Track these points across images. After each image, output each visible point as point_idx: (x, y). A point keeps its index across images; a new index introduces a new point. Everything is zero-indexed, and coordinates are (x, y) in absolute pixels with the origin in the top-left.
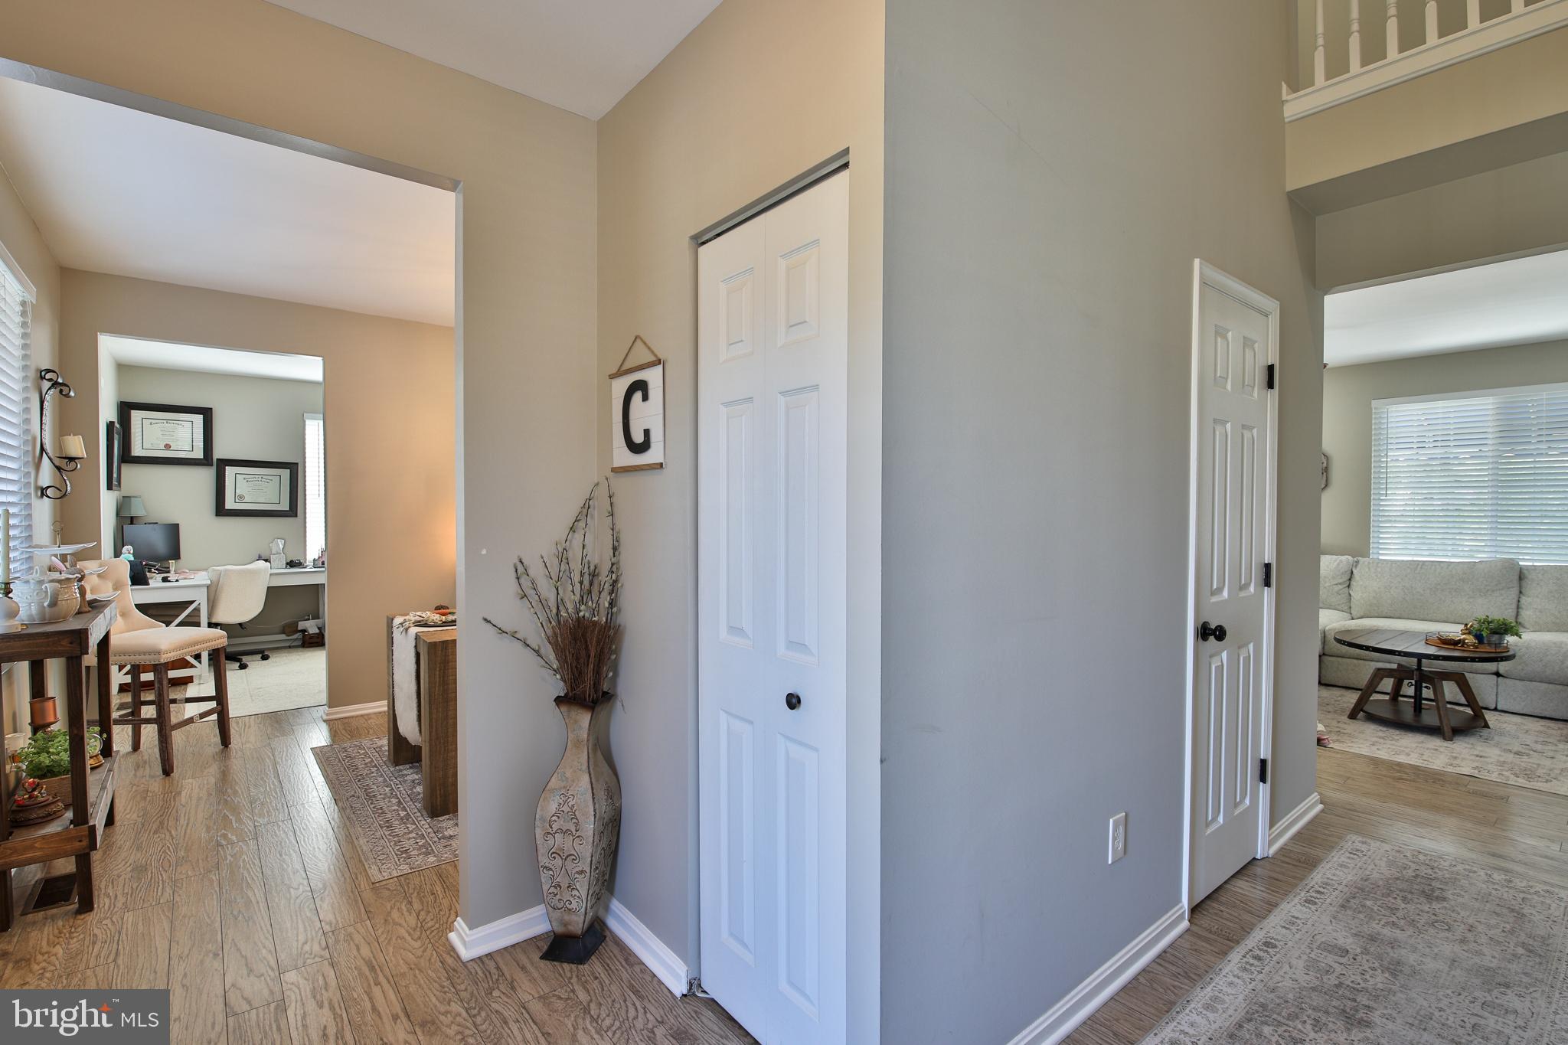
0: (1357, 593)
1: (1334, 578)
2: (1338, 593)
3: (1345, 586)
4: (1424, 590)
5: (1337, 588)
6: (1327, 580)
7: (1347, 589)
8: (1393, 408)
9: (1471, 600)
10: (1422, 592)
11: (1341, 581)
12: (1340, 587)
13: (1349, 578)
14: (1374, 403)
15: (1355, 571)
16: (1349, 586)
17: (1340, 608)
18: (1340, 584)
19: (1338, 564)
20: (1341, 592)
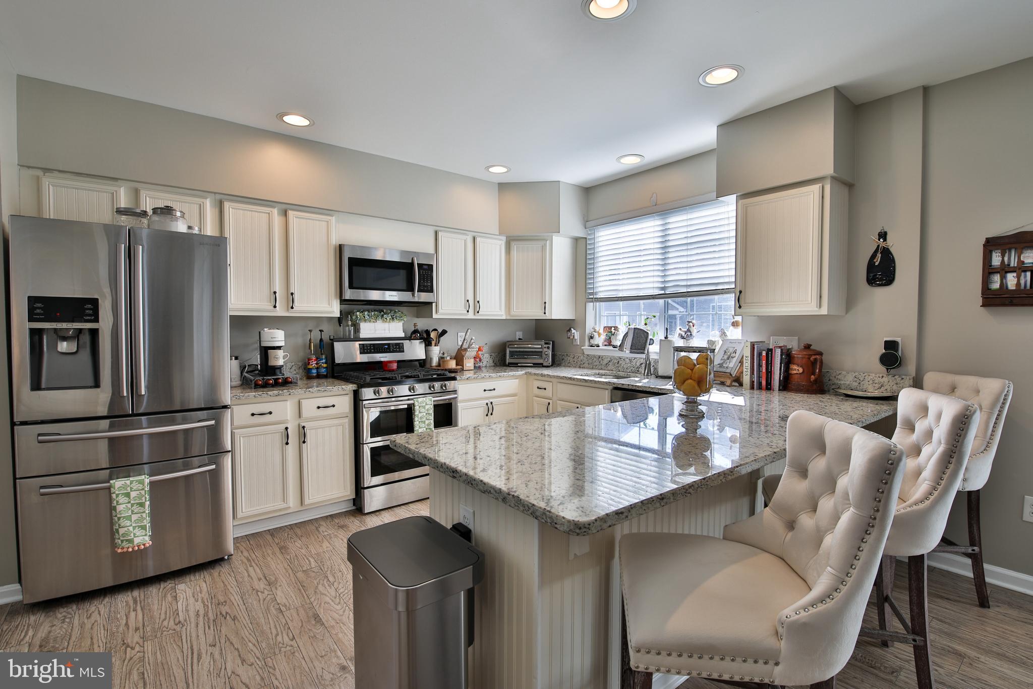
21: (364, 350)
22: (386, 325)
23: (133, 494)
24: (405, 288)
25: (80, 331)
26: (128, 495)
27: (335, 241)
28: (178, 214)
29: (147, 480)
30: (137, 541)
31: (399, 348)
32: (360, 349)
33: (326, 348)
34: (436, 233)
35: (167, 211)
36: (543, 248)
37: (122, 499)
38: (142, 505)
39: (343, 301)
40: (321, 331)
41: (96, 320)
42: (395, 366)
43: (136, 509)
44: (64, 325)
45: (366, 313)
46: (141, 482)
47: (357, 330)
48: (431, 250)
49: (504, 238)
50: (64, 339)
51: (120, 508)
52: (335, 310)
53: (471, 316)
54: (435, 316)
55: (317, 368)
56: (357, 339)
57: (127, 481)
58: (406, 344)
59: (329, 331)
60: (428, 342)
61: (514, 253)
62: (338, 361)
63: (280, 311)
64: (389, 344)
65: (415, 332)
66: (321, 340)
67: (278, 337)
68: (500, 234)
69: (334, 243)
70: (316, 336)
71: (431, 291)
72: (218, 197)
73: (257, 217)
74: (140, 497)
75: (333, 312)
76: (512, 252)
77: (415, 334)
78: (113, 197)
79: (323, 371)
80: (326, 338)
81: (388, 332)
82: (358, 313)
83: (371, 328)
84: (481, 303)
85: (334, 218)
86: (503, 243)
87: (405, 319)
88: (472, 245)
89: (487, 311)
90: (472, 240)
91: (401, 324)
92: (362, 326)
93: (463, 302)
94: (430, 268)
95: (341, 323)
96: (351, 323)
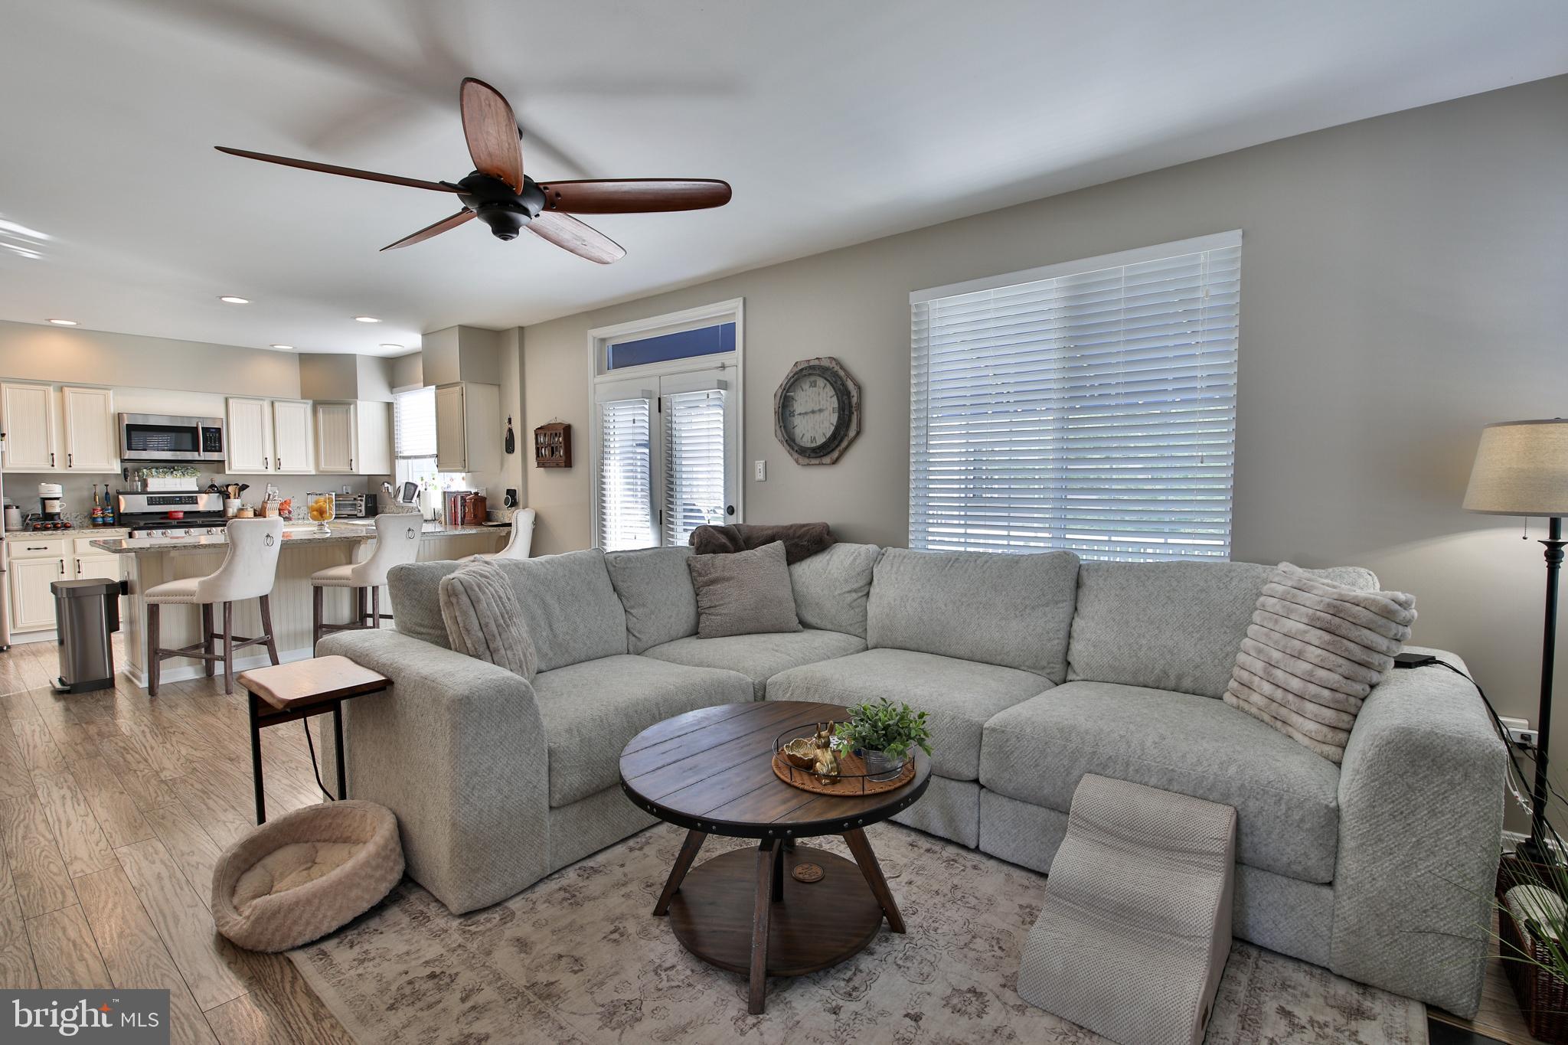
0: (874, 608)
1: (846, 581)
2: (850, 606)
3: (860, 594)
4: (946, 605)
5: (850, 598)
6: (838, 584)
7: (864, 598)
8: (935, 304)
9: (1003, 623)
10: (943, 607)
11: (856, 586)
12: (855, 595)
13: (868, 580)
14: (915, 298)
15: (875, 570)
16: (868, 594)
17: (851, 629)
18: (855, 591)
19: (855, 559)
20: (854, 604)
21: (151, 502)
22: (178, 480)
24: (190, 448)
27: (113, 409)
31: (194, 501)
32: (148, 500)
33: (110, 500)
34: (227, 400)
36: (348, 412)
39: (123, 461)
40: (107, 486)
42: (181, 515)
45: (154, 470)
47: (145, 484)
48: (222, 415)
49: (310, 402)
52: (116, 468)
53: (271, 471)
54: (227, 472)
55: (103, 517)
56: (144, 492)
58: (200, 497)
59: (114, 486)
60: (225, 495)
61: (321, 415)
62: (122, 510)
63: (58, 469)
64: (180, 497)
65: (212, 486)
66: (107, 493)
67: (55, 489)
68: (303, 398)
69: (112, 411)
70: (101, 490)
71: (220, 450)
73: (32, 393)
75: (113, 470)
76: (318, 415)
77: (212, 488)
79: (110, 520)
80: (112, 492)
81: (178, 486)
82: (144, 470)
83: (160, 483)
84: (281, 461)
85: (111, 392)
86: (308, 407)
87: (199, 474)
88: (270, 409)
89: (287, 468)
90: (270, 404)
91: (194, 479)
92: (150, 481)
93: (261, 459)
94: (219, 430)
95: (126, 479)
96: (137, 478)
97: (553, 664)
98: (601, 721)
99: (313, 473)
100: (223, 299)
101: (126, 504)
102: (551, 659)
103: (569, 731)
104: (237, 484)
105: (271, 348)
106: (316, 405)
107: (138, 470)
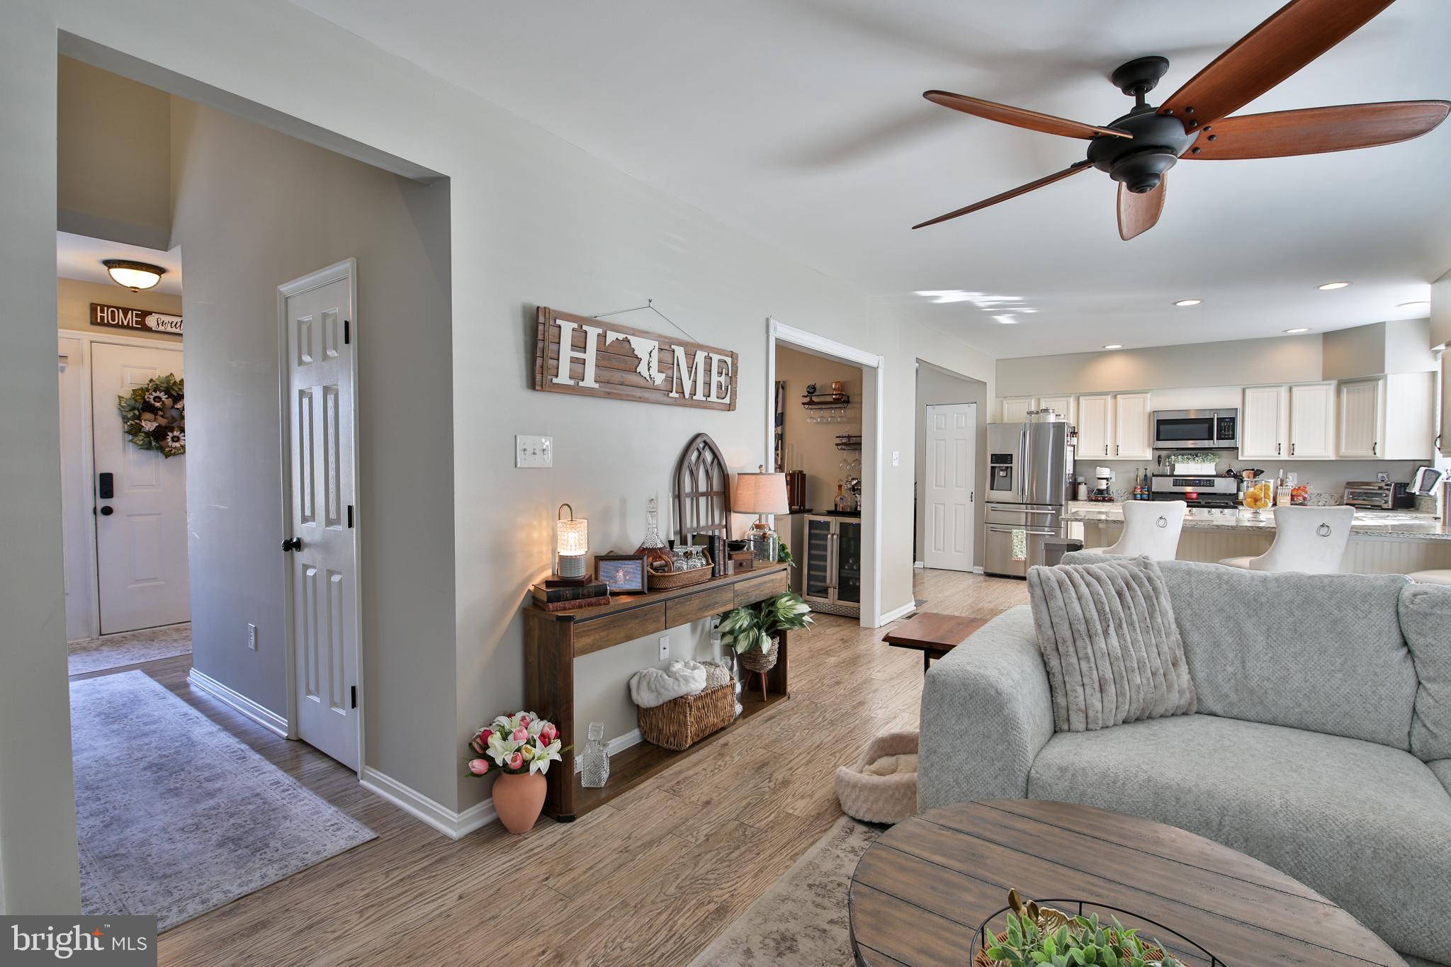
21: (1176, 483)
22: (1199, 466)
23: (1019, 537)
24: (1207, 437)
25: (1007, 467)
26: (1017, 536)
27: (1149, 409)
28: (1051, 411)
29: (1025, 532)
30: (1019, 556)
31: (1211, 484)
32: (1174, 482)
33: (1147, 481)
34: (1244, 390)
35: (1046, 410)
36: (1375, 389)
37: (1015, 538)
38: (1022, 542)
39: (1154, 449)
40: (1146, 469)
41: (1012, 463)
42: (1195, 496)
43: (1020, 543)
44: (1001, 465)
45: (1180, 457)
46: (1022, 532)
47: (1173, 468)
48: (1239, 406)
49: (1334, 383)
50: (1002, 470)
51: (1014, 541)
52: (1148, 455)
53: (1284, 456)
54: (1241, 458)
55: (1141, 494)
56: (1172, 475)
57: (1018, 531)
58: (1217, 480)
59: (1153, 468)
60: (1239, 478)
61: (1345, 395)
62: (1154, 488)
63: (1110, 457)
64: (1199, 480)
65: (1228, 471)
66: (1146, 475)
67: (1105, 472)
68: (1324, 379)
69: (1149, 411)
70: (1141, 474)
71: (1233, 438)
72: (1077, 395)
73: (1098, 402)
74: (1022, 538)
75: (1146, 457)
76: (1342, 396)
77: (1227, 473)
78: (1029, 404)
79: (1145, 497)
80: (1149, 474)
82: (1173, 457)
83: (1186, 468)
84: (1296, 447)
85: (1149, 395)
86: (1331, 388)
87: (1217, 460)
88: (1288, 394)
89: (1302, 453)
90: (1288, 390)
91: (1213, 465)
92: (1177, 465)
93: (1274, 445)
94: (1233, 420)
95: (1159, 464)
96: (1167, 464)
97: (1235, 712)
98: (1114, 782)
99: (1333, 458)
100: (1178, 304)
101: (1158, 485)
102: (1232, 704)
103: (1063, 770)
104: (1253, 470)
105: (1285, 334)
106: (1341, 384)
107: (1169, 457)
